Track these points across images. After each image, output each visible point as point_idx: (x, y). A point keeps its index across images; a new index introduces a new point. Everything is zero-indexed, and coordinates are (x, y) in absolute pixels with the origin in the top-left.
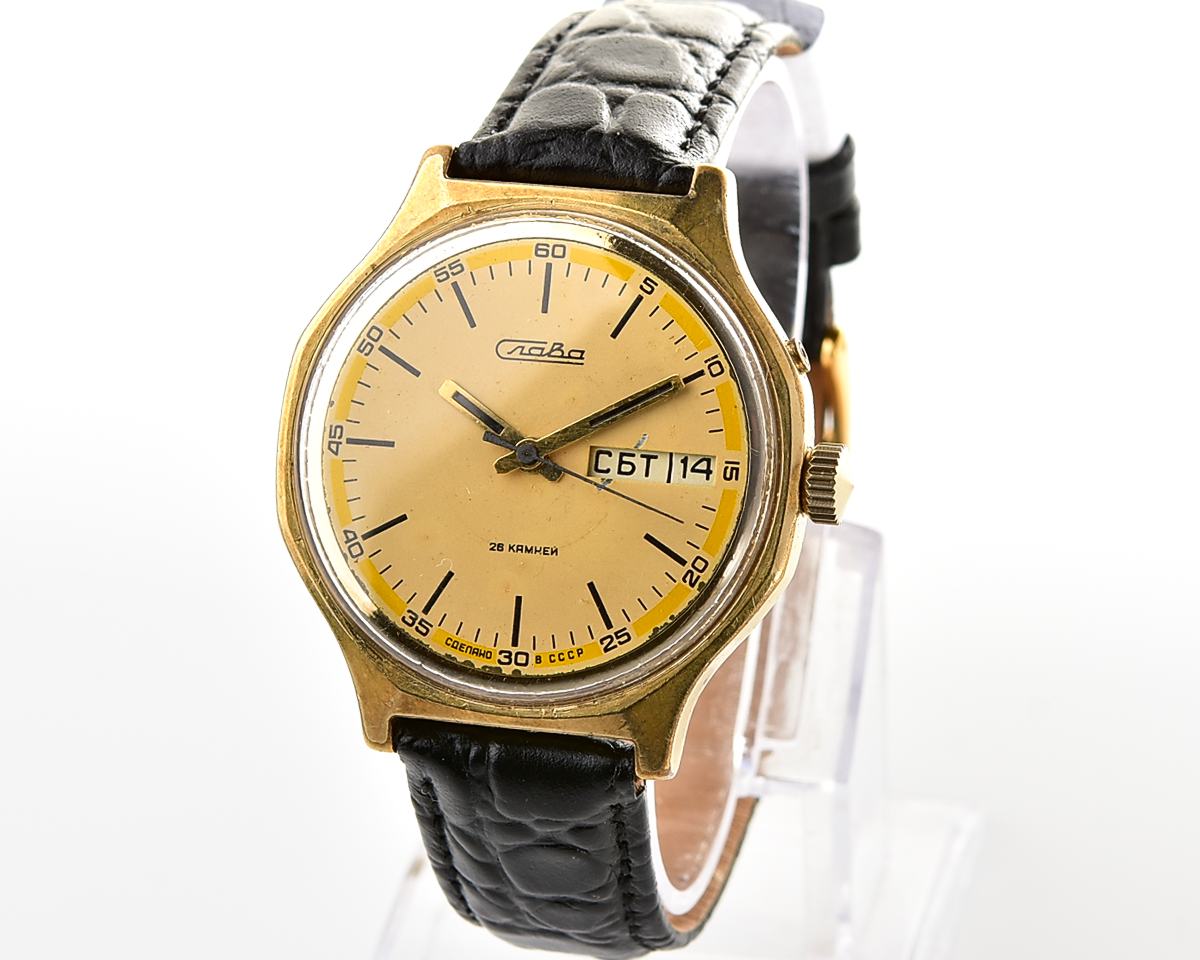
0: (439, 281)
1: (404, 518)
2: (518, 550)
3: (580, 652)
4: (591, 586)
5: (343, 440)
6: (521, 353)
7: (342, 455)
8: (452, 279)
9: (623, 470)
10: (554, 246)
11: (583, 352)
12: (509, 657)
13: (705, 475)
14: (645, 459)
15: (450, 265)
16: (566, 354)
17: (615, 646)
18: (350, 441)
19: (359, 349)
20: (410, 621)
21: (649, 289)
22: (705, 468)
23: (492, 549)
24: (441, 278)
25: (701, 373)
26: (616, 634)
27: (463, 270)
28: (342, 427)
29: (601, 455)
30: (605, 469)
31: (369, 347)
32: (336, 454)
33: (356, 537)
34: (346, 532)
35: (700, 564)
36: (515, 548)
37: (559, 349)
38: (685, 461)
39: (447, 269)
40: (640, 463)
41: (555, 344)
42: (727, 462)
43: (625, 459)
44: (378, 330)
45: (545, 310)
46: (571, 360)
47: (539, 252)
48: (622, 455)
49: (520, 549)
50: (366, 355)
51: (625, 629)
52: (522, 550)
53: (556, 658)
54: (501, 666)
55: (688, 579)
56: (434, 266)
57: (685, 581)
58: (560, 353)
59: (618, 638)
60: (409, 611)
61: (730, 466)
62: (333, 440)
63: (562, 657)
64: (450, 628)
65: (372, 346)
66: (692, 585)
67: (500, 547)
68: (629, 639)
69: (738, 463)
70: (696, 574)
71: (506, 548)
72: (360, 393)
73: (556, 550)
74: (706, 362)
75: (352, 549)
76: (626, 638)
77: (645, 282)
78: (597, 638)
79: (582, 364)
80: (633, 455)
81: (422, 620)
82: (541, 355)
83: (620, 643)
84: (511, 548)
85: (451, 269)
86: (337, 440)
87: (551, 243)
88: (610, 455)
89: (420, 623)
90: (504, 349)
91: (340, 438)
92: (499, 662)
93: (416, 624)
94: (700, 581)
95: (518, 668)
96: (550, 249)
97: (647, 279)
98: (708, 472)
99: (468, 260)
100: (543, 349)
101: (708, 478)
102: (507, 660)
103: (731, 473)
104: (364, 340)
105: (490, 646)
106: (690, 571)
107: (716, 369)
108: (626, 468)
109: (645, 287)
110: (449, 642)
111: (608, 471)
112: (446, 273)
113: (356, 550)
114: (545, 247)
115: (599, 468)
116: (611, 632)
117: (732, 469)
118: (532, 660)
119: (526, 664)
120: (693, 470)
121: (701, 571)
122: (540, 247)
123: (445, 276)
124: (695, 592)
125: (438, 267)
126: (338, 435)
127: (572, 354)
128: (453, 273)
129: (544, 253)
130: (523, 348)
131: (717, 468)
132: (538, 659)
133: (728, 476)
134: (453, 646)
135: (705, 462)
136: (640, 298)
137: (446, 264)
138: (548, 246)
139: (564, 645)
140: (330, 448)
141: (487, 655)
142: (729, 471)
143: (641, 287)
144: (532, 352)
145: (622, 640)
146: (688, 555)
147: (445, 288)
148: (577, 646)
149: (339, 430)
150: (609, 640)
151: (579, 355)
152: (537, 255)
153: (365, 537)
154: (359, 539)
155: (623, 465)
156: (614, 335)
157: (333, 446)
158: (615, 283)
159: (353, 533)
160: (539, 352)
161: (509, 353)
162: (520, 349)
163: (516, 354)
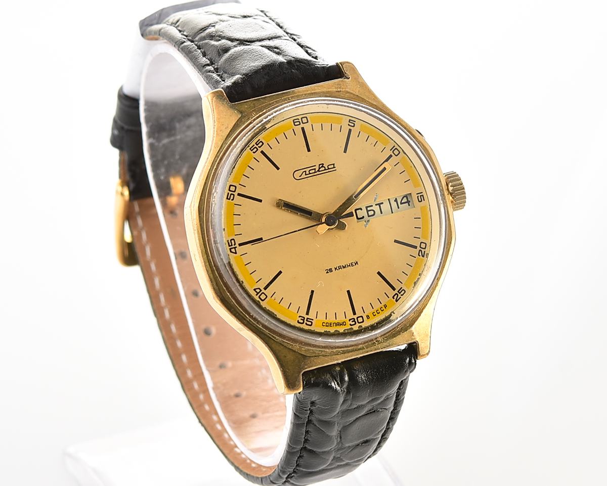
0: (254, 153)
1: (280, 272)
2: (339, 268)
3: (385, 306)
4: (379, 273)
5: (237, 245)
6: (306, 175)
7: (239, 253)
8: (260, 150)
9: (370, 214)
10: (302, 118)
11: (334, 164)
12: (354, 321)
13: (407, 204)
14: (378, 206)
15: (256, 143)
16: (327, 168)
17: (400, 298)
18: (240, 245)
19: (227, 199)
20: (302, 321)
21: (353, 125)
22: (406, 201)
23: (327, 273)
24: (254, 151)
25: (391, 156)
26: (398, 292)
27: (263, 144)
28: (234, 239)
31: (232, 196)
32: (236, 253)
33: (261, 290)
34: (255, 290)
35: (423, 245)
36: (338, 268)
37: (322, 167)
40: (377, 209)
41: (319, 165)
42: (417, 194)
43: (369, 209)
44: (233, 186)
45: (309, 150)
46: (330, 170)
48: (367, 207)
49: (340, 268)
50: (232, 200)
51: (401, 288)
52: (341, 268)
53: (376, 313)
54: (352, 327)
55: (420, 254)
58: (323, 169)
59: (400, 293)
60: (300, 317)
61: (419, 195)
62: (232, 247)
63: (378, 312)
64: (321, 317)
65: (234, 195)
66: (423, 256)
67: (331, 270)
68: (405, 292)
69: (422, 193)
70: (423, 250)
71: (333, 269)
72: (236, 220)
73: (357, 262)
74: (391, 150)
75: (261, 297)
77: (349, 122)
78: (391, 297)
79: (335, 170)
80: (372, 206)
81: (307, 319)
82: (315, 172)
83: (402, 295)
84: (336, 269)
85: (257, 145)
86: (233, 246)
87: (300, 117)
88: (361, 209)
89: (307, 321)
90: (297, 175)
91: (235, 245)
92: (351, 325)
93: (305, 322)
94: (426, 253)
95: (360, 324)
96: (300, 120)
97: (350, 120)
98: (408, 202)
99: (264, 138)
101: (409, 205)
102: (354, 323)
103: (421, 198)
104: (228, 193)
105: (343, 319)
106: (420, 250)
107: (396, 152)
108: (371, 213)
109: (350, 124)
110: (324, 324)
111: (363, 217)
112: (255, 147)
113: (263, 296)
115: (359, 217)
116: (396, 292)
117: (421, 196)
118: (365, 318)
119: (363, 322)
120: (401, 203)
121: (425, 248)
122: (295, 121)
123: (255, 149)
124: (425, 259)
125: (251, 146)
126: (233, 243)
127: (329, 167)
128: (259, 147)
129: (298, 123)
130: (305, 171)
132: (368, 317)
133: (420, 200)
134: (326, 326)
135: (405, 198)
136: (350, 130)
137: (254, 143)
138: (298, 119)
139: (377, 306)
140: (231, 252)
141: (343, 324)
142: (419, 198)
144: (311, 172)
145: (402, 293)
146: (417, 243)
147: (258, 155)
148: (383, 304)
149: (233, 241)
150: (396, 296)
151: (332, 166)
152: (295, 125)
153: (265, 289)
154: (263, 291)
155: (369, 212)
156: (345, 151)
157: (233, 250)
158: (336, 127)
159: (259, 289)
160: (314, 171)
161: (300, 176)
162: (304, 173)
163: (304, 176)
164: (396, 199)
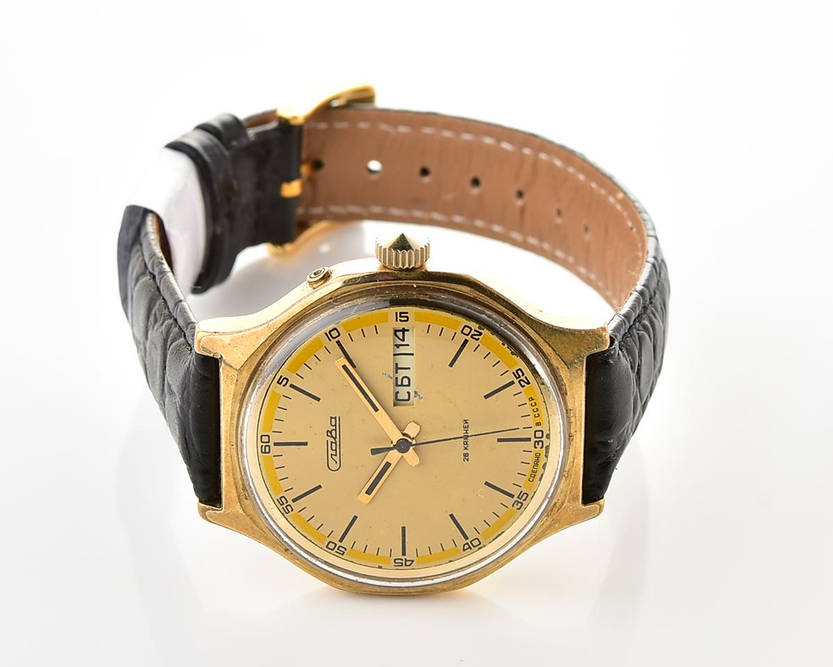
0: (292, 510)
1: (452, 516)
2: (466, 444)
3: (531, 399)
4: (486, 397)
5: (403, 558)
6: (336, 455)
7: (414, 557)
8: (290, 502)
9: (407, 384)
10: (262, 442)
11: (331, 418)
12: (538, 442)
13: (406, 332)
14: (399, 371)
15: (281, 505)
16: (334, 428)
17: (526, 378)
18: (404, 554)
19: (343, 555)
20: (520, 505)
21: (285, 381)
22: (401, 333)
23: (468, 460)
24: (290, 509)
25: (338, 342)
26: (517, 378)
28: (395, 560)
29: (399, 398)
30: (407, 394)
31: (340, 548)
32: (413, 561)
33: (467, 544)
34: (464, 550)
35: (467, 331)
37: (331, 433)
38: (398, 346)
39: (284, 506)
40: (402, 373)
41: (328, 435)
42: (397, 321)
43: (399, 383)
44: (328, 544)
45: (306, 444)
46: (338, 425)
47: (267, 451)
48: (397, 385)
51: (513, 373)
53: (536, 413)
54: (544, 446)
55: (477, 337)
56: (283, 514)
57: (479, 339)
58: (334, 432)
59: (520, 377)
60: (513, 506)
61: (399, 318)
63: (535, 410)
64: (522, 481)
65: (340, 546)
66: (481, 334)
67: (466, 455)
68: (520, 369)
69: (396, 313)
70: (473, 332)
71: (466, 451)
72: (371, 550)
73: (465, 421)
74: (330, 340)
75: (475, 545)
76: (519, 372)
77: (280, 384)
79: (339, 418)
80: (397, 378)
81: (518, 497)
82: (336, 443)
83: (523, 375)
84: (466, 449)
85: (283, 504)
86: (404, 562)
87: (260, 444)
88: (398, 392)
89: (520, 499)
90: (333, 466)
91: (402, 560)
92: (541, 448)
93: (521, 501)
94: (477, 329)
95: (545, 436)
96: (264, 444)
97: (278, 382)
98: (404, 330)
99: (277, 494)
100: (332, 442)
101: (408, 330)
102: (540, 443)
103: (404, 317)
104: (336, 552)
105: (532, 455)
106: (472, 336)
107: (334, 334)
109: (284, 383)
110: (531, 480)
111: (408, 393)
112: (286, 507)
113: (475, 543)
114: (263, 448)
115: (407, 398)
116: (516, 381)
117: (401, 316)
118: (538, 428)
119: (542, 431)
121: (471, 329)
122: (263, 451)
123: (289, 507)
124: (485, 332)
125: (283, 512)
126: (400, 561)
127: (333, 424)
128: (287, 502)
129: (267, 448)
130: (332, 455)
131: (400, 326)
132: (538, 424)
133: (406, 319)
134: (534, 477)
135: (398, 333)
136: (292, 386)
137: (281, 507)
138: (262, 446)
139: (528, 409)
140: (409, 565)
141: (538, 456)
142: (402, 319)
143: (284, 386)
144: (334, 448)
145: (521, 374)
146: (461, 338)
147: (297, 506)
148: (527, 401)
149: (397, 561)
150: (522, 382)
151: (333, 420)
152: (269, 452)
153: (466, 538)
154: (468, 541)
155: (404, 384)
156: (318, 399)
157: (408, 563)
158: (283, 402)
159: (464, 545)
160: (334, 445)
161: (336, 463)
162: (333, 457)
163: (337, 458)
164: (395, 345)
